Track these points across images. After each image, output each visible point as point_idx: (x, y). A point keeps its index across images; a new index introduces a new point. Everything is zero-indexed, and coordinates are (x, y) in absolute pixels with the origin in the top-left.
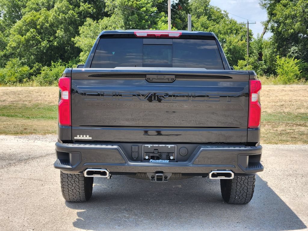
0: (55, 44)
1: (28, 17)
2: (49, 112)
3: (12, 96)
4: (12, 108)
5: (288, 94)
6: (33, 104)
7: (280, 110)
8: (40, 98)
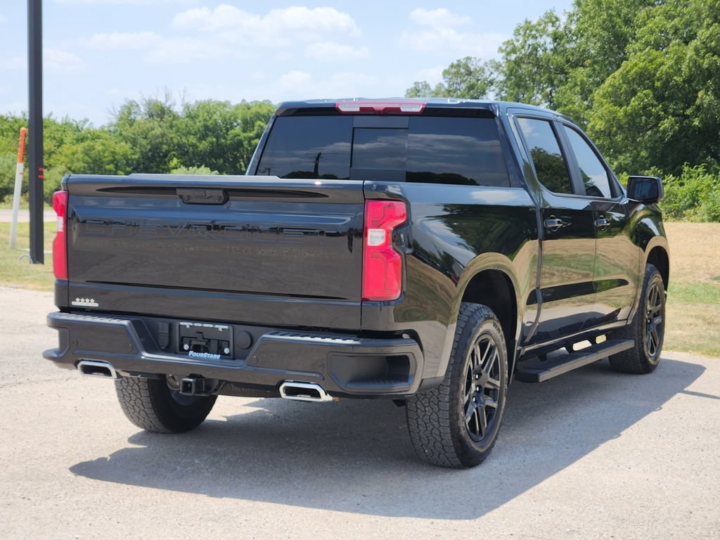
0: (696, 122)
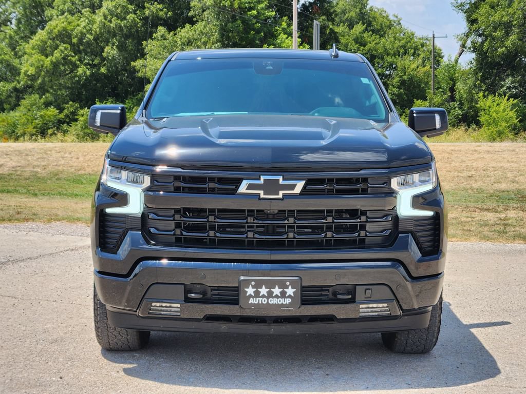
0: (102, 70)
1: (57, 23)
2: (75, 185)
3: (15, 158)
4: (12, 179)
5: (483, 158)
6: (49, 172)
7: (464, 184)
8: (63, 162)
